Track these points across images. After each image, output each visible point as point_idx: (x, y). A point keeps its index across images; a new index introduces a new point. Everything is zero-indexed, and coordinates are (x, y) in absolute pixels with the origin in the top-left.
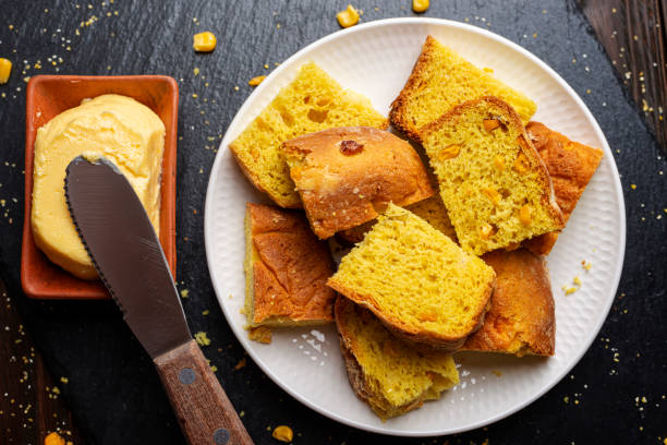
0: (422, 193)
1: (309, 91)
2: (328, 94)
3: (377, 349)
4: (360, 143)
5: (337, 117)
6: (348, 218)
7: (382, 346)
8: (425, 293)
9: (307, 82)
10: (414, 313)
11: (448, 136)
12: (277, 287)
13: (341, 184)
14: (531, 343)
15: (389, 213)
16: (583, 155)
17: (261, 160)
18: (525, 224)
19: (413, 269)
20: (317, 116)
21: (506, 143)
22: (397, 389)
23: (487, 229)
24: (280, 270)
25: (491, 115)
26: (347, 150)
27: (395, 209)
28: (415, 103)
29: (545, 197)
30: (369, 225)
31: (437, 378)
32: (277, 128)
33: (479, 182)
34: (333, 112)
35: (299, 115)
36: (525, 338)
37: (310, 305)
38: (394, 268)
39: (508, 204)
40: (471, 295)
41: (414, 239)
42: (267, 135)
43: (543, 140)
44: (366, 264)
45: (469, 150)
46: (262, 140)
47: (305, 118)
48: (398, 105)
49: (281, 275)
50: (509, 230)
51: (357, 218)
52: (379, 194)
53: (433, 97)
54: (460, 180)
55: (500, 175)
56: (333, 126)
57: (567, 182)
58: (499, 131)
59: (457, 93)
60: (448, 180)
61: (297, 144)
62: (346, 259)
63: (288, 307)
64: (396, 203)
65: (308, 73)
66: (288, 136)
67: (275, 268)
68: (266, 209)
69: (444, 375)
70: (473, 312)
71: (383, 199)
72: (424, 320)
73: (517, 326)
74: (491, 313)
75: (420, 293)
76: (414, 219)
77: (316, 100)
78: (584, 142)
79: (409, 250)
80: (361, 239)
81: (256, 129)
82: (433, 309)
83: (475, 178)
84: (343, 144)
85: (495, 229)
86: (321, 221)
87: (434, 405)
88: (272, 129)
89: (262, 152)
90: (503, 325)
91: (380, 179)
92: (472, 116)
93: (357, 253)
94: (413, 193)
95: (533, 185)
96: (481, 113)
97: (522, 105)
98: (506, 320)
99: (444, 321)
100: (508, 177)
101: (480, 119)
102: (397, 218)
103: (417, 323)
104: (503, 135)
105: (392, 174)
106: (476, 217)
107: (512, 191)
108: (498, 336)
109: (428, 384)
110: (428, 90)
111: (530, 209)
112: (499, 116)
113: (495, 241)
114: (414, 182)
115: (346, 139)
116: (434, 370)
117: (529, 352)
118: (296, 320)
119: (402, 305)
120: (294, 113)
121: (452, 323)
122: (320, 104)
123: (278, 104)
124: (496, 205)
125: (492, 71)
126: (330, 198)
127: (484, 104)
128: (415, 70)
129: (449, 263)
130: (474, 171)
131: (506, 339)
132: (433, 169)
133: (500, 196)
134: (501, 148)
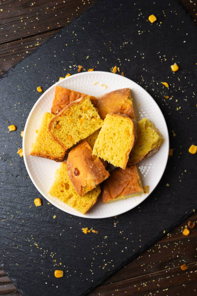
0: (86, 145)
1: (59, 191)
2: (58, 184)
3: (142, 148)
4: (74, 170)
5: (66, 180)
6: (101, 168)
7: (141, 146)
8: (120, 136)
9: (56, 193)
10: (128, 138)
11: (65, 140)
12: (129, 186)
13: (90, 172)
14: (127, 97)
15: (96, 154)
16: (60, 93)
17: (87, 202)
18: (89, 108)
19: (113, 142)
20: (67, 186)
21: (63, 120)
22: (154, 138)
23: (93, 120)
24: (123, 186)
25: (55, 128)
26: (78, 173)
27: (94, 153)
28: (55, 154)
29: (78, 103)
30: (102, 160)
31: (147, 125)
32: (75, 199)
33: (78, 126)
34: (65, 182)
35: (68, 193)
36: (126, 99)
37: (132, 174)
38: (114, 148)
39: (83, 115)
40: (117, 120)
41: (103, 144)
42: (78, 202)
43: (58, 108)
44: (115, 158)
45: (68, 132)
46: (80, 203)
47: (69, 191)
48: (57, 160)
49: (125, 186)
50: (92, 112)
51: (100, 165)
52: (91, 159)
53: (51, 148)
54: (79, 133)
55: (74, 120)
56: (69, 180)
57: (70, 96)
58: (60, 123)
59: (48, 141)
60: (80, 137)
61: (80, 191)
62: (115, 165)
63: (135, 181)
64: (92, 153)
65: (53, 193)
66: (77, 195)
67: (123, 188)
68: (103, 197)
69: (145, 123)
70: (123, 119)
71: (91, 157)
72: (129, 134)
73: (123, 102)
74: (121, 112)
75: (120, 138)
76: (96, 145)
77: (62, 189)
78: (54, 93)
79: (107, 145)
80: (106, 162)
81: (77, 206)
82: (125, 132)
83: (77, 128)
84: (76, 175)
85: (93, 117)
86: (104, 177)
87: (155, 124)
88: (75, 201)
89: (84, 202)
90: (124, 107)
91: (85, 160)
92: (57, 134)
93: (112, 162)
94: (87, 148)
95: (75, 108)
96: (55, 131)
97: (47, 119)
98: (122, 107)
99: (128, 127)
100: (75, 117)
101: (57, 131)
102: (97, 151)
103: (131, 136)
104: (60, 122)
105: (82, 156)
106: (90, 125)
107: (79, 115)
108: (128, 108)
109: (149, 128)
110: (50, 150)
111: (84, 107)
112: (54, 125)
113: (97, 116)
114: (83, 148)
115: (74, 175)
116: (144, 127)
117: (130, 97)
118: (138, 177)
119: (126, 143)
120: (68, 195)
121: (128, 125)
122: (63, 187)
123: (66, 201)
124: (85, 119)
125: (37, 130)
126: (96, 175)
127: (52, 131)
128: (44, 157)
129: (108, 130)
130: (75, 129)
131: (128, 105)
132: (77, 143)
133: (81, 118)
134: (65, 121)
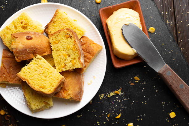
0: (48, 53)
1: (22, 20)
2: (28, 22)
3: (31, 94)
4: (32, 37)
5: (30, 28)
6: (25, 57)
8: (42, 81)
9: (22, 18)
10: (38, 86)
11: (56, 38)
12: (6, 73)
13: (24, 48)
14: (73, 97)
15: (37, 57)
16: (95, 47)
17: (6, 38)
18: (73, 65)
19: (40, 73)
20: (24, 28)
21: (71, 42)
23: (63, 65)
24: (7, 69)
25: (68, 34)
26: (28, 39)
27: (39, 56)
28: (51, 27)
29: (79, 58)
30: (31, 60)
31: (46, 103)
33: (63, 52)
34: (28, 27)
35: (19, 27)
36: (71, 96)
37: (15, 79)
38: (35, 72)
39: (69, 59)
40: (55, 82)
41: (42, 65)
42: (9, 31)
43: (85, 42)
44: (28, 70)
45: (61, 43)
46: (8, 32)
47: (20, 28)
48: (47, 27)
50: (69, 66)
51: (28, 58)
52: (34, 52)
53: (57, 26)
54: (58, 50)
55: (68, 51)
56: (28, 31)
57: (89, 54)
58: (69, 39)
59: (63, 26)
60: (54, 50)
62: (22, 68)
63: (9, 79)
64: (39, 54)
65: (23, 16)
66: (15, 32)
67: (6, 68)
68: (7, 52)
69: (48, 103)
70: (55, 87)
71: (36, 53)
72: (41, 88)
73: (69, 92)
74: (61, 86)
75: (41, 80)
76: (43, 59)
77: (24, 23)
78: (98, 43)
79: (40, 68)
80: (28, 63)
81: (6, 29)
82: (44, 85)
83: (62, 50)
84: (27, 37)
85: (65, 65)
86: (17, 57)
87: (48, 110)
88: (11, 30)
89: (7, 36)
90: (66, 91)
91: (35, 48)
92: (63, 33)
94: (45, 52)
95: (76, 54)
96: (65, 33)
97: (80, 31)
98: (66, 90)
99: (46, 89)
100: (71, 52)
101: (65, 34)
102: (39, 59)
103: (39, 88)
104: (70, 40)
105: (39, 47)
106: (61, 61)
107: (71, 55)
108: (63, 94)
109: (43, 105)
110: (55, 24)
111: (75, 61)
112: (70, 34)
113: (65, 68)
114: (46, 49)
115: (28, 35)
116: (46, 101)
117: (72, 99)
118: (10, 83)
119: (36, 83)
120: (17, 26)
121: (49, 89)
122: (25, 24)
123: (13, 23)
124: (66, 59)
125: (76, 21)
126: (20, 51)
129: (51, 73)
130: (62, 48)
131: (65, 95)
132: (51, 47)
133: (68, 56)
134: (69, 43)
